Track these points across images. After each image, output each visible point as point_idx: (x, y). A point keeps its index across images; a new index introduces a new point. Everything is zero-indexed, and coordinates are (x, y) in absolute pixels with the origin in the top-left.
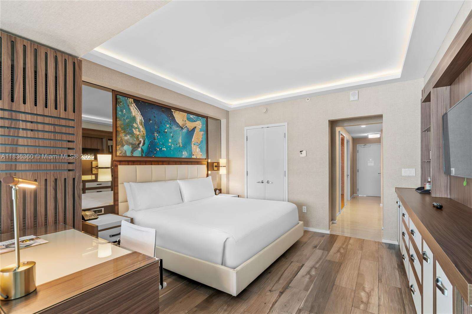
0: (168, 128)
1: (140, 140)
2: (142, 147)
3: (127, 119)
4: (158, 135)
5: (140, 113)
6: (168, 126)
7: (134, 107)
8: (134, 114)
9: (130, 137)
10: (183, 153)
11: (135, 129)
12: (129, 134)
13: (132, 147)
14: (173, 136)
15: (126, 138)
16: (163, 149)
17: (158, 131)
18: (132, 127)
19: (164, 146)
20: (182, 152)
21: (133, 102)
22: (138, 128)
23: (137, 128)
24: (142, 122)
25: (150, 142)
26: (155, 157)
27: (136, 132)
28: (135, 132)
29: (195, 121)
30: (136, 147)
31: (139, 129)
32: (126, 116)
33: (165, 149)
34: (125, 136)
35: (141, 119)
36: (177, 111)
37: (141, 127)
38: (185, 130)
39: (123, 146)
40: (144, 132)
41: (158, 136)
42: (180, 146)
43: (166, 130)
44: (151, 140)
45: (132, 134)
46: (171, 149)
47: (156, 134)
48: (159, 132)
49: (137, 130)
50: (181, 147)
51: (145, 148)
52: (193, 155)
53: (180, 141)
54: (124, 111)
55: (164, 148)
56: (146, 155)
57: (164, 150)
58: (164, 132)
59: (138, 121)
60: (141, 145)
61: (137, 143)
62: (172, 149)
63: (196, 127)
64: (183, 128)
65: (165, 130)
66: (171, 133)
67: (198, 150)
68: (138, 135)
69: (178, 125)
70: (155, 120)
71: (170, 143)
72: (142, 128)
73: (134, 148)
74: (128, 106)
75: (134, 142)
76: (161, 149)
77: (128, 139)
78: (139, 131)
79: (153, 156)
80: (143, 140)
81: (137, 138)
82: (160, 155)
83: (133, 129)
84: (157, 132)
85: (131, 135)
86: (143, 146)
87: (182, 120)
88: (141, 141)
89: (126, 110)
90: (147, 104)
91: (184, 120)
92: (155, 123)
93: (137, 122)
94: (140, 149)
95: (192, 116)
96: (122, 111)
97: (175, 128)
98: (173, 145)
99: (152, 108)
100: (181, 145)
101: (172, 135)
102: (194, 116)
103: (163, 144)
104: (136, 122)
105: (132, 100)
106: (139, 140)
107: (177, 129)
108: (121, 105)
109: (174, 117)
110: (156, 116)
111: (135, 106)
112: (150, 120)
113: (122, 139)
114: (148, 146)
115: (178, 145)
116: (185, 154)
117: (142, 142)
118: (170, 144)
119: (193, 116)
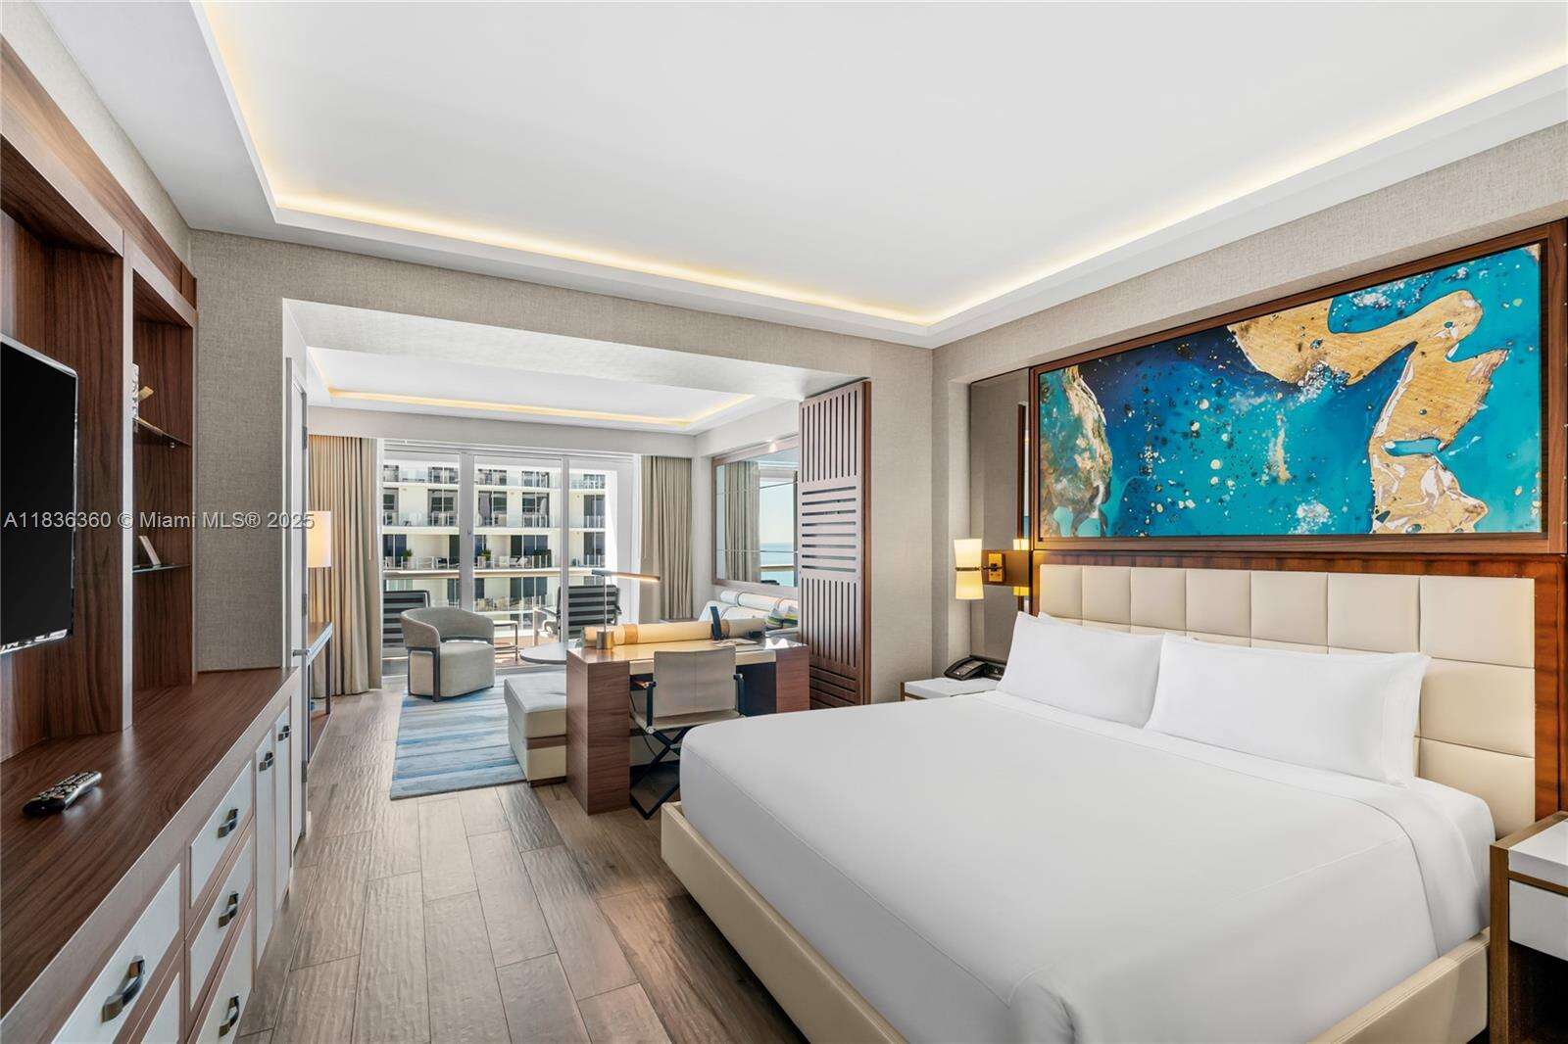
0: (1203, 412)
1: (1095, 485)
2: (1104, 508)
3: (1060, 432)
4: (1156, 455)
5: (1095, 400)
6: (1205, 405)
7: (1079, 388)
8: (1076, 412)
9: (1068, 481)
10: (1300, 513)
11: (1080, 454)
12: (1065, 472)
13: (1074, 509)
14: (1232, 439)
15: (1059, 487)
16: (1181, 505)
17: (1157, 438)
18: (1074, 449)
19: (1185, 491)
20: (1291, 508)
21: (1077, 375)
22: (1089, 449)
23: (1085, 450)
24: (1099, 427)
25: (1129, 485)
26: (1148, 537)
27: (1084, 462)
28: (1080, 465)
29: (1401, 314)
30: (1084, 510)
31: (1091, 453)
32: (1059, 424)
33: (1191, 504)
34: (1058, 481)
35: (1096, 416)
36: (1261, 319)
37: (1096, 443)
38: (1312, 392)
39: (1052, 510)
40: (1107, 458)
41: (1159, 458)
42: (1275, 480)
43: (1196, 426)
44: (1132, 478)
45: (1073, 470)
46: (1221, 501)
47: (1149, 454)
48: (1164, 441)
49: (1087, 455)
50: (1282, 483)
51: (1113, 509)
52: (1382, 518)
53: (1277, 453)
54: (1055, 410)
55: (1185, 499)
56: (1116, 533)
57: (1186, 507)
58: (1186, 435)
59: (1089, 426)
60: (1098, 501)
61: (1088, 495)
62: (1227, 498)
63: (1412, 346)
64: (1301, 383)
65: (1192, 424)
66: (1218, 430)
67: (1433, 479)
68: (1089, 472)
69: (1264, 382)
70: (1146, 403)
71: (1215, 473)
72: (1101, 448)
73: (1080, 513)
74: (1065, 391)
75: (1079, 495)
76: (1174, 503)
77: (1064, 489)
78: (1092, 458)
79: (1142, 535)
80: (1104, 482)
81: (1088, 481)
82: (1171, 529)
83: (1076, 457)
84: (1153, 446)
85: (1070, 476)
86: (1105, 502)
87: (1293, 347)
88: (1098, 487)
89: (1058, 409)
90: (1119, 359)
91: (1307, 345)
92: (1148, 413)
93: (1084, 431)
94: (1095, 515)
95: (1369, 298)
96: (1049, 414)
97: (1243, 402)
98: (1230, 483)
99: (1138, 364)
100: (1284, 474)
101: (1225, 437)
102: (1401, 284)
103: (1179, 485)
104: (1082, 434)
105: (1076, 369)
106: (1091, 484)
107: (1258, 401)
108: (1047, 398)
109: (1239, 355)
110: (1151, 386)
111: (1084, 384)
112: (1128, 408)
113: (1049, 492)
114: (1122, 501)
115: (1265, 478)
116: (1312, 516)
117: (1102, 489)
118: (1215, 480)
119: (1385, 288)
